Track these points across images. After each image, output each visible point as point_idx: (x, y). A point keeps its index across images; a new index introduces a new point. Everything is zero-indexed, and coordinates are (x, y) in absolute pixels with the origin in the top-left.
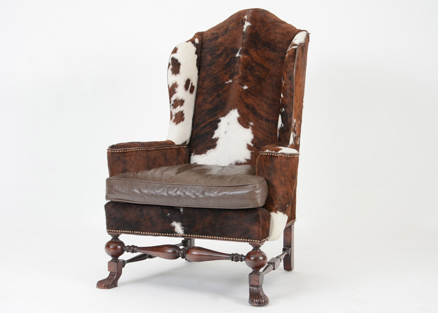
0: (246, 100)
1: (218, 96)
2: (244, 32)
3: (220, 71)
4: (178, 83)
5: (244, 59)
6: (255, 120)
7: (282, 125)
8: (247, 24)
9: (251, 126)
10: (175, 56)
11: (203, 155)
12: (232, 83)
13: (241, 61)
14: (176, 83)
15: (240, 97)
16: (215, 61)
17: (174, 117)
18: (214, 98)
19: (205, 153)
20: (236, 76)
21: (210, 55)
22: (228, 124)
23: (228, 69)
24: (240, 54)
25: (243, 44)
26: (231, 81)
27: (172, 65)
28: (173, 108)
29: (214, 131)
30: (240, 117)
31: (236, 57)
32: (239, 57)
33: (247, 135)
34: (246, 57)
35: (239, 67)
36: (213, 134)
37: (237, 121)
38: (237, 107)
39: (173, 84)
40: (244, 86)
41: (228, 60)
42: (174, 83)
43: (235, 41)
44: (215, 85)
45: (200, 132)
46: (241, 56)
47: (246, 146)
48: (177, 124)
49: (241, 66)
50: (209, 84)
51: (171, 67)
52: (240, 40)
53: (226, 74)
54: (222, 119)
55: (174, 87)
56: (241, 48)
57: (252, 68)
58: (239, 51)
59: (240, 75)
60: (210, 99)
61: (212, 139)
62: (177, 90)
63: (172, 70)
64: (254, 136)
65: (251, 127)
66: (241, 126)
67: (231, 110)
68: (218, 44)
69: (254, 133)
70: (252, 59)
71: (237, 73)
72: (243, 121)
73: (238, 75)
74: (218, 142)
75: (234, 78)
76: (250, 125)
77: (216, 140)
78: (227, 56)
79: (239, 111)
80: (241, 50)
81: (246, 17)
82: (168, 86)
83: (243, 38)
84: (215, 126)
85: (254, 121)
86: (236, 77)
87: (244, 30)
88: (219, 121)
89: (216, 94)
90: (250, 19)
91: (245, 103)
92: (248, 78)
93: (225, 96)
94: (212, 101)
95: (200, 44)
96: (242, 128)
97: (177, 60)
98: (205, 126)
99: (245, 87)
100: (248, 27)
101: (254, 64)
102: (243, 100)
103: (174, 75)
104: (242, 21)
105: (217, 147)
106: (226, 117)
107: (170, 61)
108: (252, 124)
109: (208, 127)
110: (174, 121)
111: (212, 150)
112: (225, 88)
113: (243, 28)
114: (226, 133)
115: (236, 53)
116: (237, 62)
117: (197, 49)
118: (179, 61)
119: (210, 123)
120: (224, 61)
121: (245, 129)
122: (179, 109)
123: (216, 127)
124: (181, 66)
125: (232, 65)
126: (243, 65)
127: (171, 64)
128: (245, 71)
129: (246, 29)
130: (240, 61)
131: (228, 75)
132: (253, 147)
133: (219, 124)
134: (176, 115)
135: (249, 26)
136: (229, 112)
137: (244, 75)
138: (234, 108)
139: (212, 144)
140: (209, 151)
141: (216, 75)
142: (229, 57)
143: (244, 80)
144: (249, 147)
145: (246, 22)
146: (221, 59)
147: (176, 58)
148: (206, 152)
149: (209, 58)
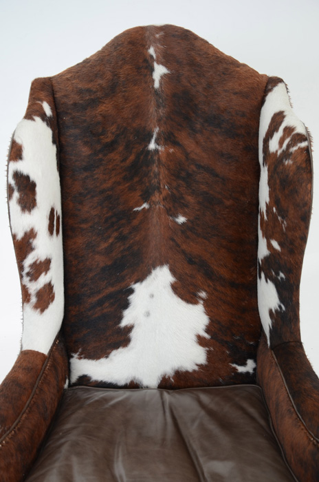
0: (184, 247)
1: (122, 238)
2: (156, 91)
3: (119, 183)
4: (36, 229)
5: (168, 154)
6: (209, 286)
7: (280, 307)
8: (159, 71)
9: (203, 299)
10: (21, 166)
11: (103, 360)
12: (149, 210)
13: (163, 159)
14: (32, 230)
15: (173, 240)
16: (101, 160)
17: (34, 299)
18: (112, 244)
19: (107, 357)
20: (157, 194)
21: (86, 143)
22: (152, 296)
23: (136, 179)
24: (157, 142)
25: (159, 120)
26: (145, 206)
27: (19, 190)
28: (31, 280)
29: (121, 313)
30: (175, 283)
31: (149, 152)
32: (156, 151)
33: (195, 318)
34: (171, 150)
35: (159, 174)
36: (120, 318)
37: (170, 290)
38: (167, 262)
39: (26, 234)
40: (177, 217)
41: (132, 157)
42: (29, 230)
43: (139, 112)
44: (110, 214)
45: (89, 313)
46: (160, 148)
47: (195, 338)
48: (42, 311)
49: (163, 172)
50: (94, 213)
51: (16, 195)
52: (152, 109)
53: (132, 189)
54: (137, 287)
55: (30, 238)
56: (157, 130)
57: (189, 175)
58: (155, 136)
59: (164, 193)
60: (104, 246)
61: (119, 328)
62: (36, 243)
63: (20, 201)
64: (210, 319)
65: (202, 302)
66: (180, 300)
67: (154, 267)
68: (100, 118)
69: (208, 311)
70: (187, 155)
71: (159, 188)
72: (185, 290)
73: (160, 193)
74: (134, 335)
75: (153, 198)
76: (200, 298)
77: (129, 329)
78: (128, 147)
79: (173, 271)
80: (159, 134)
81: (152, 51)
82: (14, 237)
83: (158, 106)
84: (122, 301)
85: (207, 289)
86: (156, 197)
87: (157, 85)
88: (132, 291)
89: (115, 234)
90: (164, 57)
91: (184, 252)
92: (183, 198)
93: (137, 238)
94: (109, 251)
95: (55, 116)
96: (183, 303)
97: (28, 177)
98: (100, 303)
99: (181, 220)
100: (163, 77)
101: (193, 167)
102: (178, 245)
103: (27, 212)
104: (146, 61)
105: (132, 344)
106: (145, 283)
107: (12, 182)
108: (203, 294)
109: (107, 304)
110: (36, 307)
111: (121, 350)
112: (135, 222)
113: (153, 81)
114: (148, 314)
115: (149, 142)
116: (154, 162)
117: (53, 130)
118: (33, 177)
119: (110, 296)
120: (124, 160)
121: (190, 306)
122: (43, 280)
123: (126, 305)
124: (38, 189)
125: (144, 168)
126: (169, 169)
127: (16, 188)
128: (175, 184)
129: (161, 83)
130: (159, 159)
131: (139, 193)
132: (209, 340)
133: (132, 298)
134: (39, 294)
135: (165, 75)
136: (149, 272)
137: (175, 191)
138: (162, 264)
139: (122, 338)
140: (114, 353)
141: (110, 193)
142: (135, 150)
143: (175, 203)
144: (201, 341)
145: (156, 65)
146: (115, 156)
147: (25, 172)
148: (109, 353)
149: (85, 151)
